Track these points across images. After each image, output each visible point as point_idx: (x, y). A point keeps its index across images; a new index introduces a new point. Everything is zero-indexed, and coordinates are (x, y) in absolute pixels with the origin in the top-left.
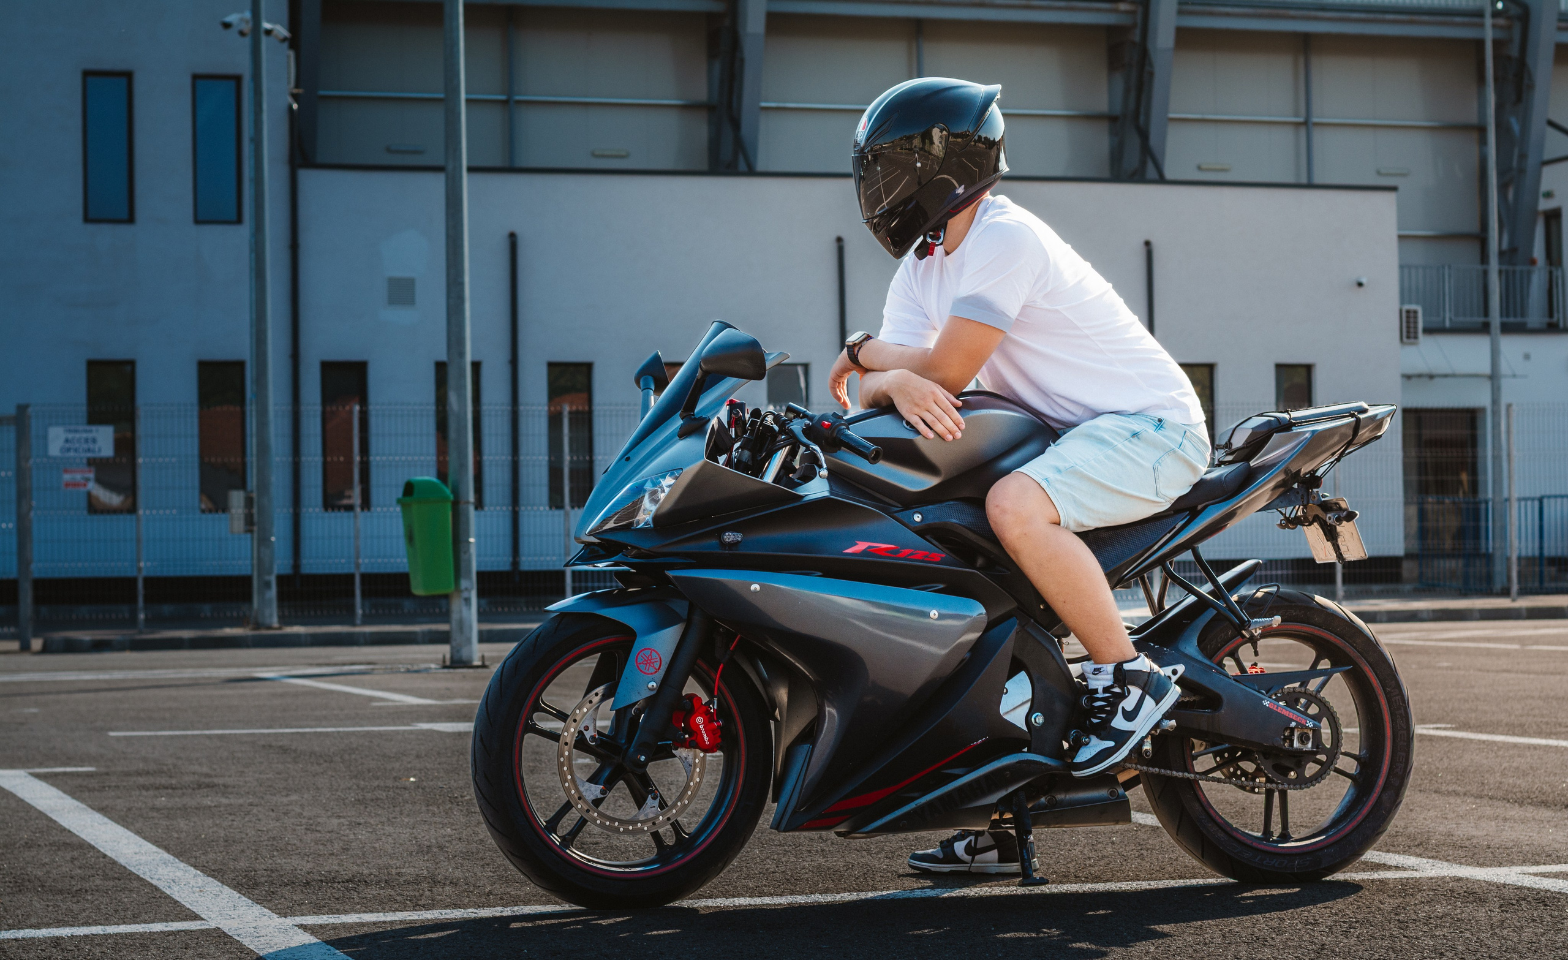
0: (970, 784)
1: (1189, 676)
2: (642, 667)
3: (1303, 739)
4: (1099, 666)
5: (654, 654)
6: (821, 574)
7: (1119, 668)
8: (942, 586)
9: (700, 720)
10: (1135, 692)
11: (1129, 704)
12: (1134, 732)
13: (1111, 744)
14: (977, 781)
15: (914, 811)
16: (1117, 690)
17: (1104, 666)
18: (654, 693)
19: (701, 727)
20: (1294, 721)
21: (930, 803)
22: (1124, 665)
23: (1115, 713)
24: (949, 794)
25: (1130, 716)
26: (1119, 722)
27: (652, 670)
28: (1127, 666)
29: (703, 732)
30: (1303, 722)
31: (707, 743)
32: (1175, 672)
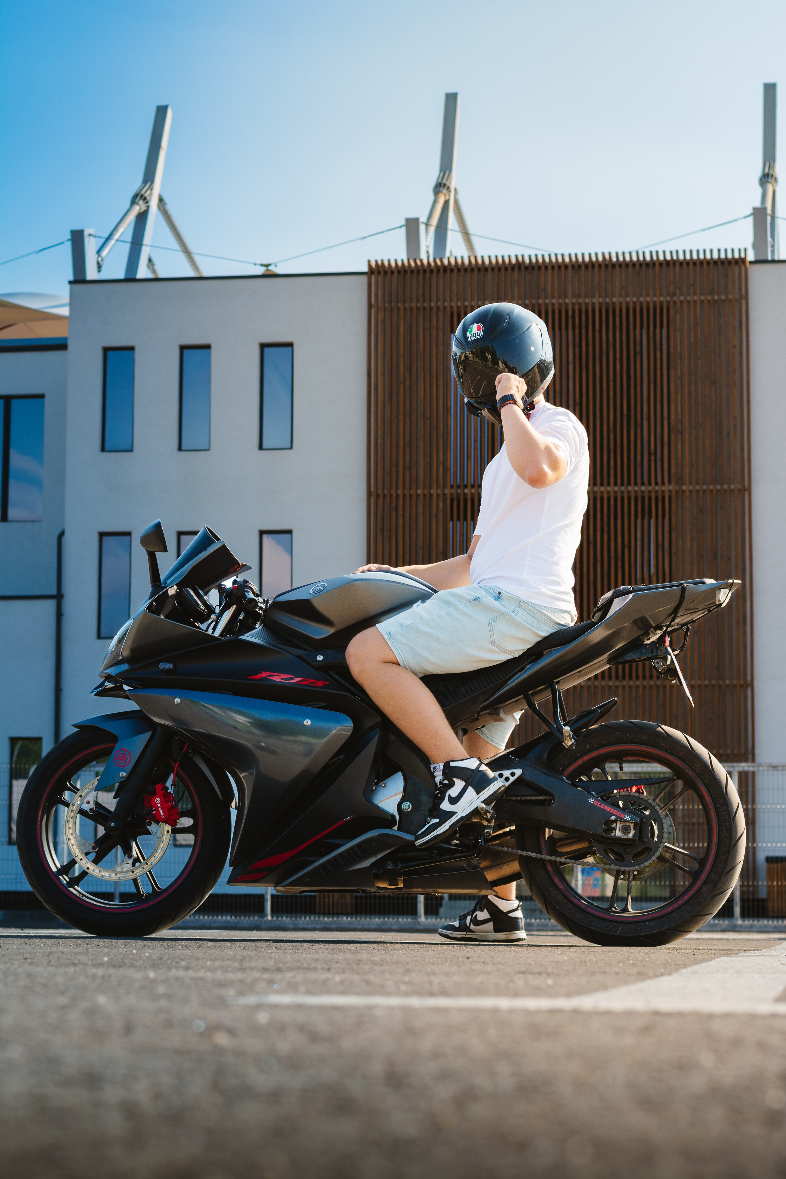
0: (347, 851)
1: (528, 777)
2: (117, 761)
3: (626, 829)
4: (435, 765)
5: (127, 753)
6: (231, 693)
7: (447, 765)
8: (324, 704)
9: (158, 800)
10: (459, 784)
11: (454, 792)
12: (455, 813)
13: (437, 820)
14: (352, 848)
15: (313, 870)
16: (446, 782)
17: (438, 765)
18: (125, 779)
19: (159, 805)
20: (614, 815)
21: (323, 865)
22: (451, 763)
23: (443, 799)
24: (334, 858)
25: (454, 801)
26: (446, 806)
27: (124, 764)
28: (453, 764)
29: (160, 809)
30: (622, 816)
31: (163, 817)
32: (513, 774)
